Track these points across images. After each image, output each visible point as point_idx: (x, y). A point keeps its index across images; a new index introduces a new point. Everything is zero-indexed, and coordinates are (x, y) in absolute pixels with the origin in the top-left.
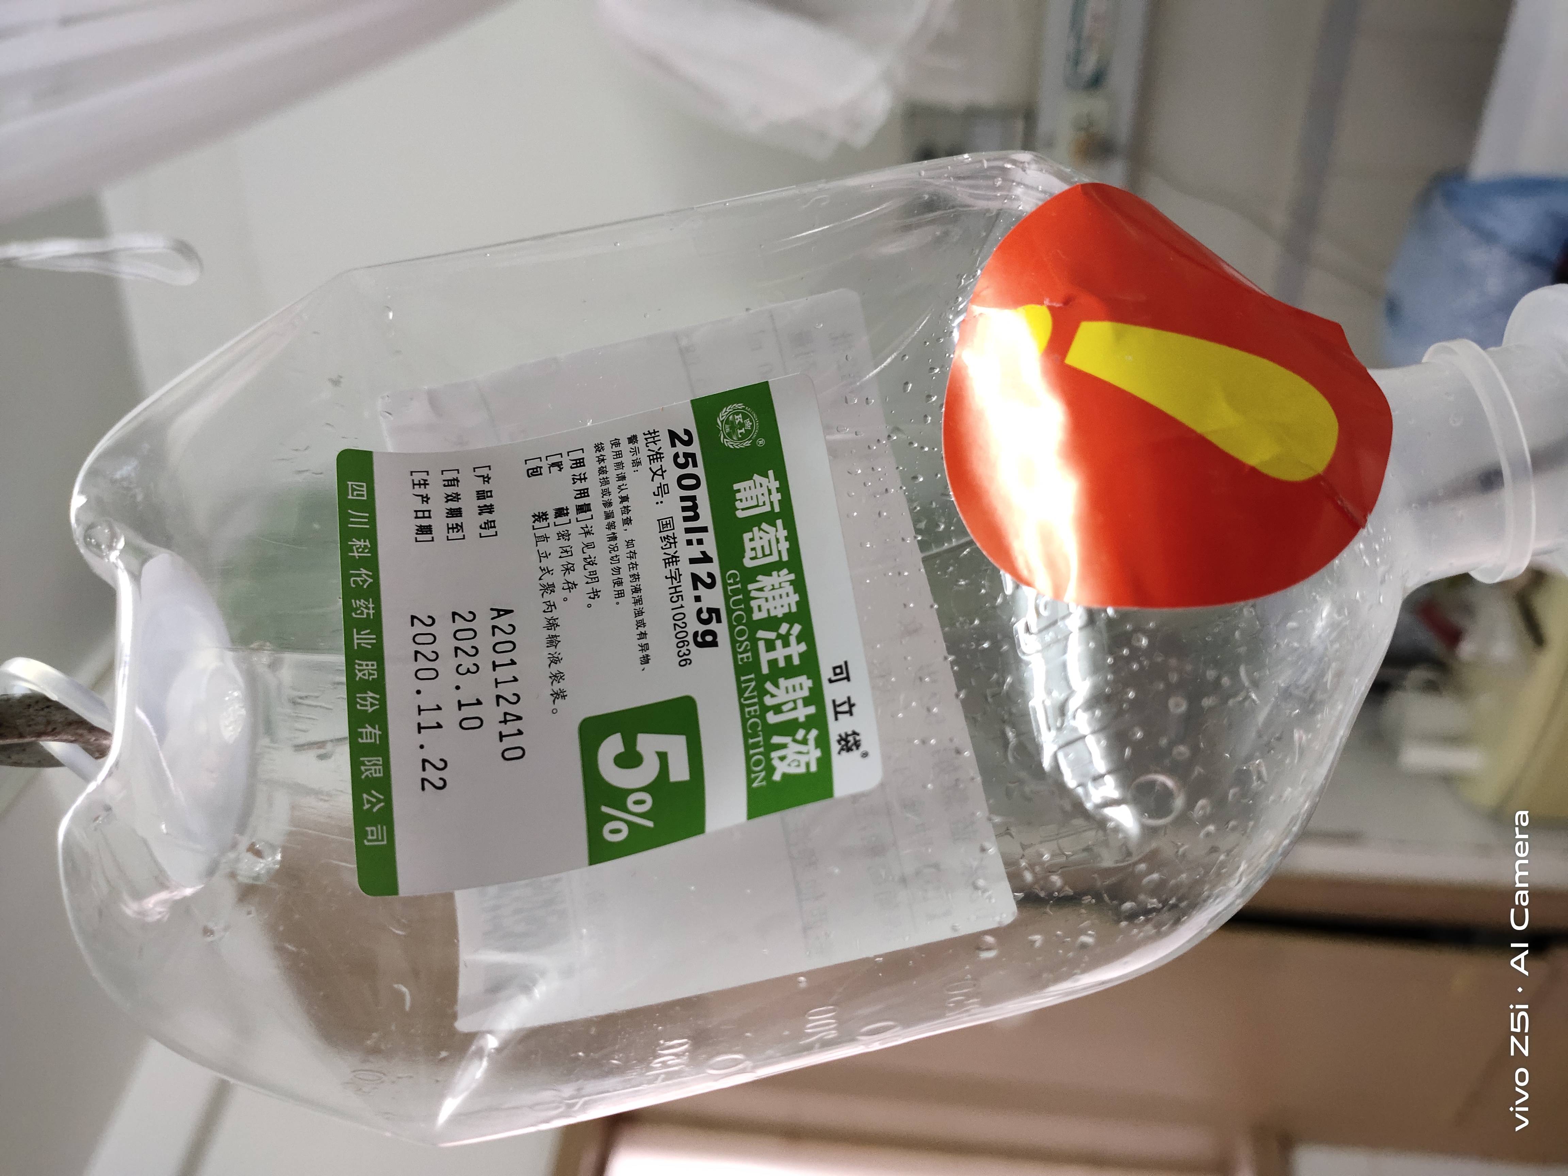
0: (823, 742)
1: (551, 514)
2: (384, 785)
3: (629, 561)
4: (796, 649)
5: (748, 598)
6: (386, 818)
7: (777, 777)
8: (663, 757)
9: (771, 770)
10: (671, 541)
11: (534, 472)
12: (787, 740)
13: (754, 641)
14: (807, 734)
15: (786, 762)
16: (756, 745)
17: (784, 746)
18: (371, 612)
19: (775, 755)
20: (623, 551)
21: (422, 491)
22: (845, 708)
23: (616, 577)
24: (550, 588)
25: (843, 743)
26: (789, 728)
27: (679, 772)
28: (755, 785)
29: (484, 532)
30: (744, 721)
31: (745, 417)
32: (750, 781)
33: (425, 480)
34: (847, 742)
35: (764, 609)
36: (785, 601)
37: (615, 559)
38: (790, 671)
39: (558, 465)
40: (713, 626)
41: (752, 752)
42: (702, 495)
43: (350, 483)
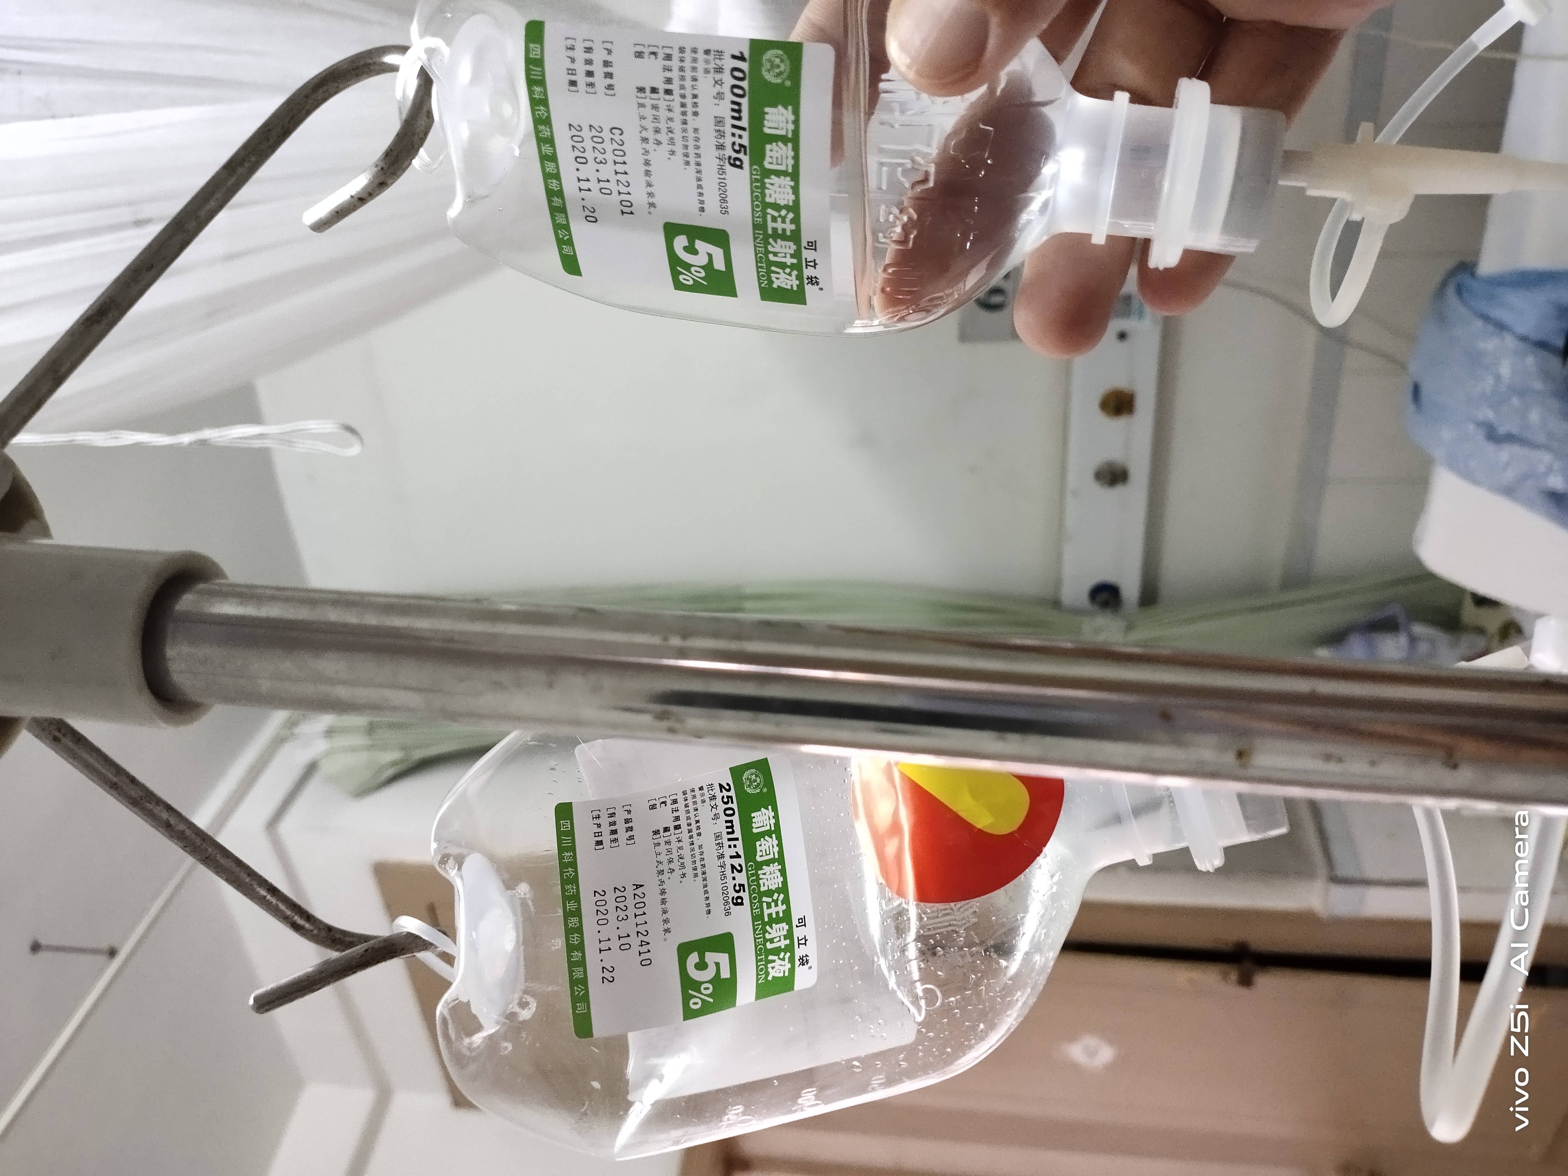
0: (792, 960)
1: (662, 831)
2: (584, 981)
3: (700, 857)
4: (781, 908)
5: (758, 879)
6: (586, 998)
7: (770, 978)
8: (717, 964)
9: (767, 974)
10: (720, 845)
11: (653, 807)
12: (776, 958)
13: (761, 902)
14: (784, 955)
15: (775, 970)
16: (761, 960)
17: (774, 961)
18: (575, 890)
19: (770, 966)
20: (697, 851)
21: (596, 821)
22: (803, 941)
23: (694, 866)
24: (661, 872)
25: (801, 961)
26: (777, 951)
27: (725, 974)
28: (760, 982)
29: (629, 842)
30: (756, 947)
31: (756, 776)
32: (758, 980)
33: (599, 815)
34: (803, 960)
35: (766, 885)
36: (776, 881)
37: (693, 856)
38: (778, 920)
39: (664, 802)
40: (741, 894)
41: (759, 964)
42: (736, 819)
43: (561, 822)
